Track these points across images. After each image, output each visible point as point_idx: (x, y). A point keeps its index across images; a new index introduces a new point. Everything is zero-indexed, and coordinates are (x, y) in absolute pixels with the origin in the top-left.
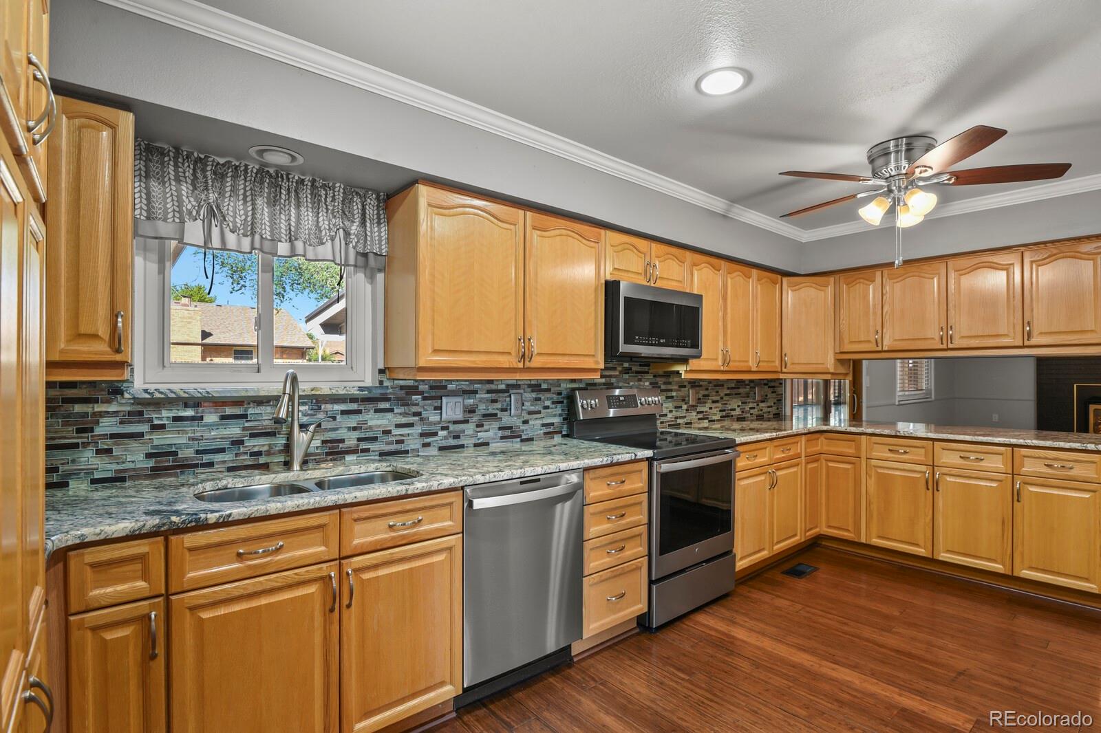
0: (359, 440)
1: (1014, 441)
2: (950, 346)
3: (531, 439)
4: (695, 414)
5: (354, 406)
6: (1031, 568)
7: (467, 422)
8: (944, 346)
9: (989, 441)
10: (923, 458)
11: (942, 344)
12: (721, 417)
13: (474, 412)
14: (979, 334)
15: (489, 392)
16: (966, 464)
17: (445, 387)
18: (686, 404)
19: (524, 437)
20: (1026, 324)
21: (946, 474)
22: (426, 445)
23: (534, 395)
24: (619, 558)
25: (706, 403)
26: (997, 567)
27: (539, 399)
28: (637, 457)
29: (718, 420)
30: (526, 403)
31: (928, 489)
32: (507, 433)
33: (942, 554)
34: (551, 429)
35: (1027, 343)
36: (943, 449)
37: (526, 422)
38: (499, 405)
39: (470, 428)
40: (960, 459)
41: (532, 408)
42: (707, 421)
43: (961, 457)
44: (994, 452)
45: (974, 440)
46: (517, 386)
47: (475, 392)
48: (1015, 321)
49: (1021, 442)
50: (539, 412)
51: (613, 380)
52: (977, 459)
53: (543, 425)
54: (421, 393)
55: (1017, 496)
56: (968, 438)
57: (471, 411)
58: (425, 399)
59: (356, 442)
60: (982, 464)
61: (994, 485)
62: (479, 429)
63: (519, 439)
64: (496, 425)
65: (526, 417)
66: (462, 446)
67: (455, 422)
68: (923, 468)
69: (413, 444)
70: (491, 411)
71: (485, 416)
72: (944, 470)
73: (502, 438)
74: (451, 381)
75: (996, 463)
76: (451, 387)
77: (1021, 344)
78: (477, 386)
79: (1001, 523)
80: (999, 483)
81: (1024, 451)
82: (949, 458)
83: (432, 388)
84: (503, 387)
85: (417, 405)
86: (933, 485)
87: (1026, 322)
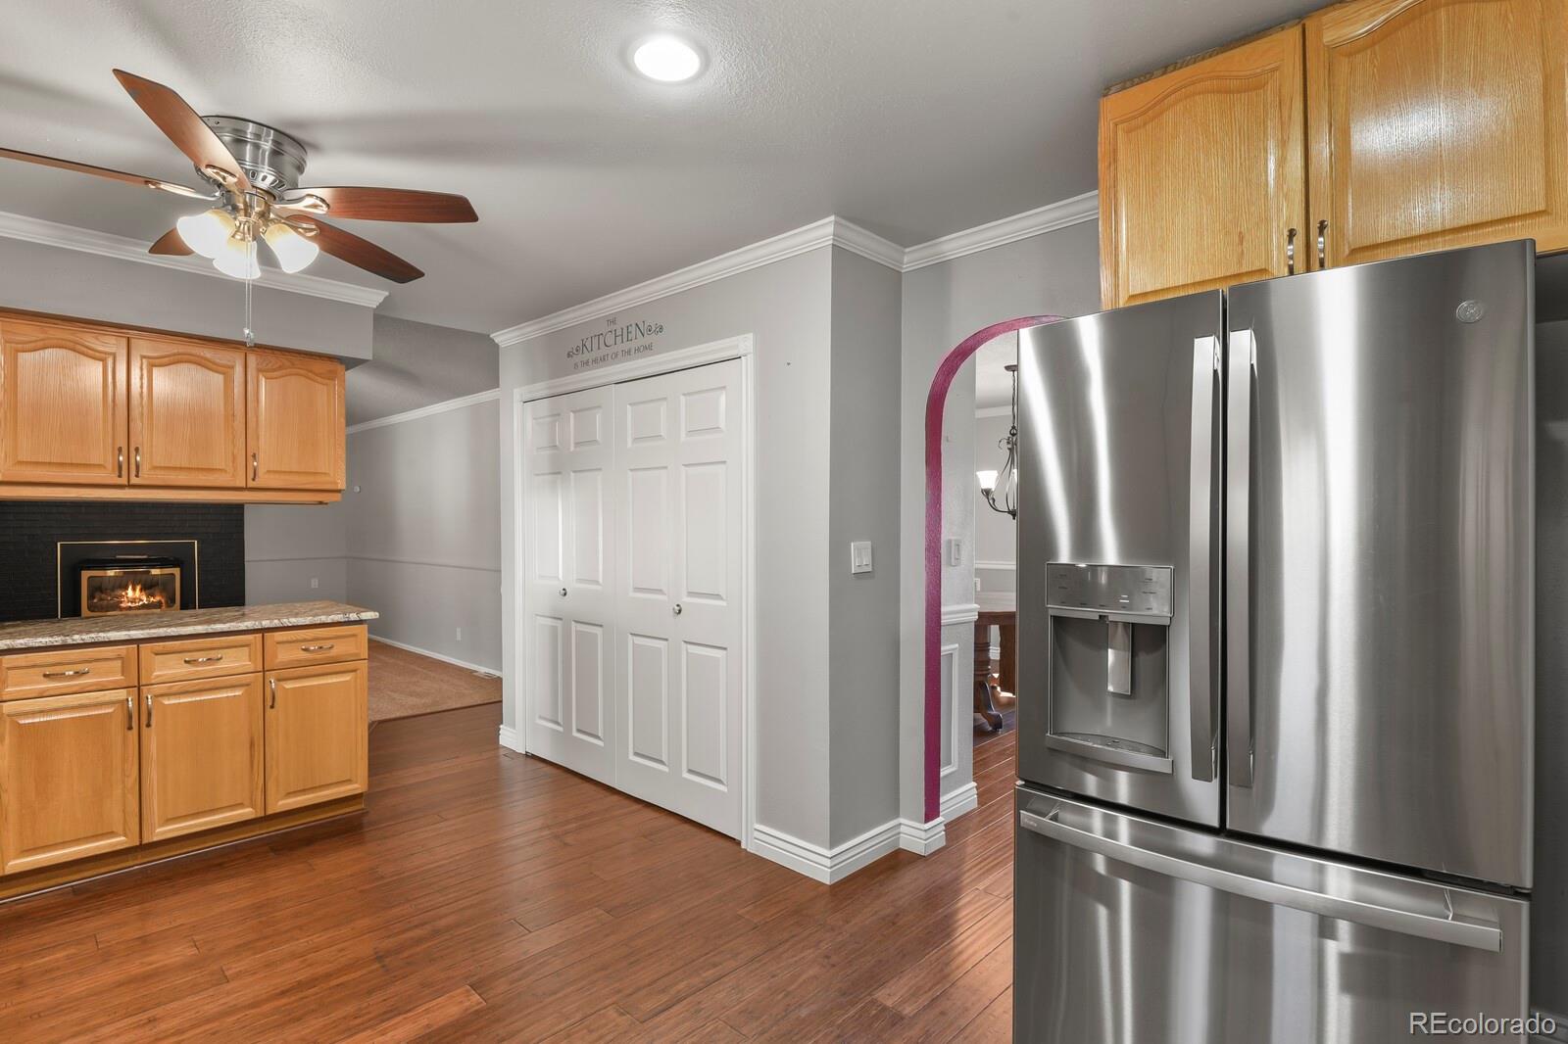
1: (266, 624)
2: (134, 480)
6: (289, 794)
8: (123, 481)
9: (232, 629)
10: (119, 677)
11: (120, 476)
14: (183, 466)
16: (197, 671)
20: (250, 458)
21: (162, 695)
26: (246, 813)
31: (130, 728)
33: (158, 830)
35: (251, 484)
36: (157, 654)
40: (187, 665)
43: (186, 662)
44: (241, 643)
45: (210, 631)
48: (236, 451)
49: (276, 623)
52: (209, 659)
55: (270, 702)
56: (200, 629)
60: (219, 665)
61: (238, 692)
68: (122, 694)
72: (162, 689)
75: (236, 660)
77: (242, 484)
79: (248, 746)
80: (244, 689)
81: (279, 636)
82: (166, 669)
86: (137, 719)
87: (250, 454)
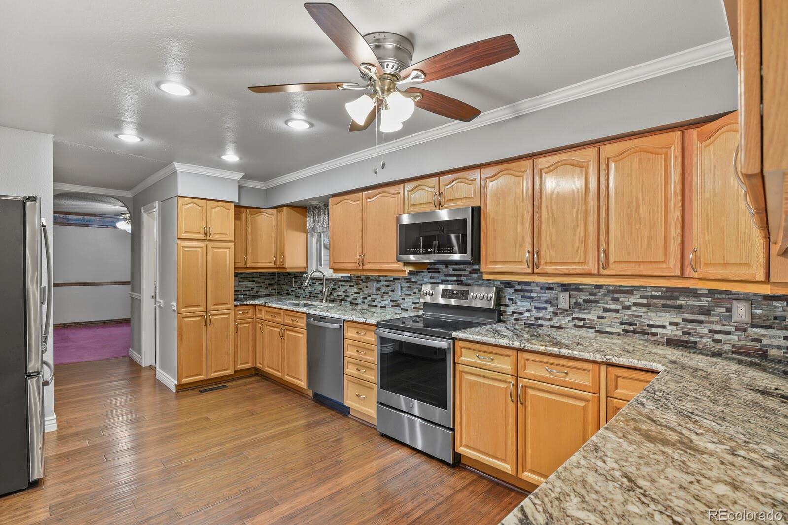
0: (346, 296)
3: (407, 310)
4: (570, 319)
5: (344, 283)
7: (377, 295)
12: (623, 331)
13: (379, 290)
15: (386, 281)
17: (369, 278)
18: (552, 306)
19: (402, 308)
22: (364, 303)
23: (408, 285)
24: (360, 375)
25: (591, 310)
27: (410, 287)
28: (367, 322)
29: (619, 334)
30: (403, 289)
32: (394, 304)
34: (418, 306)
37: (403, 299)
38: (390, 288)
39: (378, 298)
41: (407, 292)
42: (593, 331)
46: (398, 279)
47: (380, 281)
50: (410, 295)
51: (463, 278)
53: (413, 303)
54: (362, 280)
57: (378, 289)
58: (363, 282)
59: (344, 297)
62: (382, 299)
63: (400, 308)
64: (389, 298)
65: (404, 297)
66: (375, 306)
67: (373, 294)
69: (360, 301)
70: (387, 291)
71: (384, 293)
73: (392, 306)
74: (371, 276)
76: (372, 278)
78: (381, 278)
83: (365, 278)
84: (392, 279)
85: (360, 284)
